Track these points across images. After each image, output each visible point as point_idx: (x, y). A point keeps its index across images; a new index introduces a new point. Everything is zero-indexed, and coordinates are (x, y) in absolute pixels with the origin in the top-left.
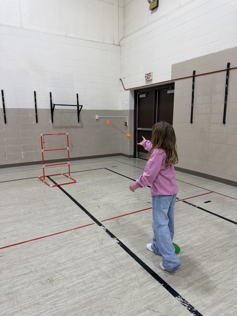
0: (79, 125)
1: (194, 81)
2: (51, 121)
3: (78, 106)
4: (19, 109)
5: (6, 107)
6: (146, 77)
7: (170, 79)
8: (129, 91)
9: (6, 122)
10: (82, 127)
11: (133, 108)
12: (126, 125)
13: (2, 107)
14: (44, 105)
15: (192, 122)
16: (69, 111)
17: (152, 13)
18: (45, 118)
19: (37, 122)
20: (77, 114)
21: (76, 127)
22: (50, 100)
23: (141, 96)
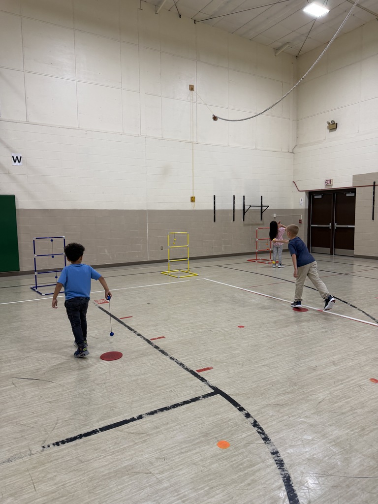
0: (261, 222)
1: (374, 189)
2: (242, 219)
3: (262, 206)
4: (223, 210)
5: (216, 209)
6: (326, 182)
7: (352, 186)
8: (304, 193)
9: (215, 221)
10: (263, 224)
11: (307, 208)
12: (301, 222)
13: (213, 209)
14: (239, 207)
15: (373, 219)
16: (255, 211)
17: (330, 132)
18: (239, 216)
19: (234, 220)
20: (260, 213)
21: (259, 225)
22: (243, 202)
23: (316, 197)
